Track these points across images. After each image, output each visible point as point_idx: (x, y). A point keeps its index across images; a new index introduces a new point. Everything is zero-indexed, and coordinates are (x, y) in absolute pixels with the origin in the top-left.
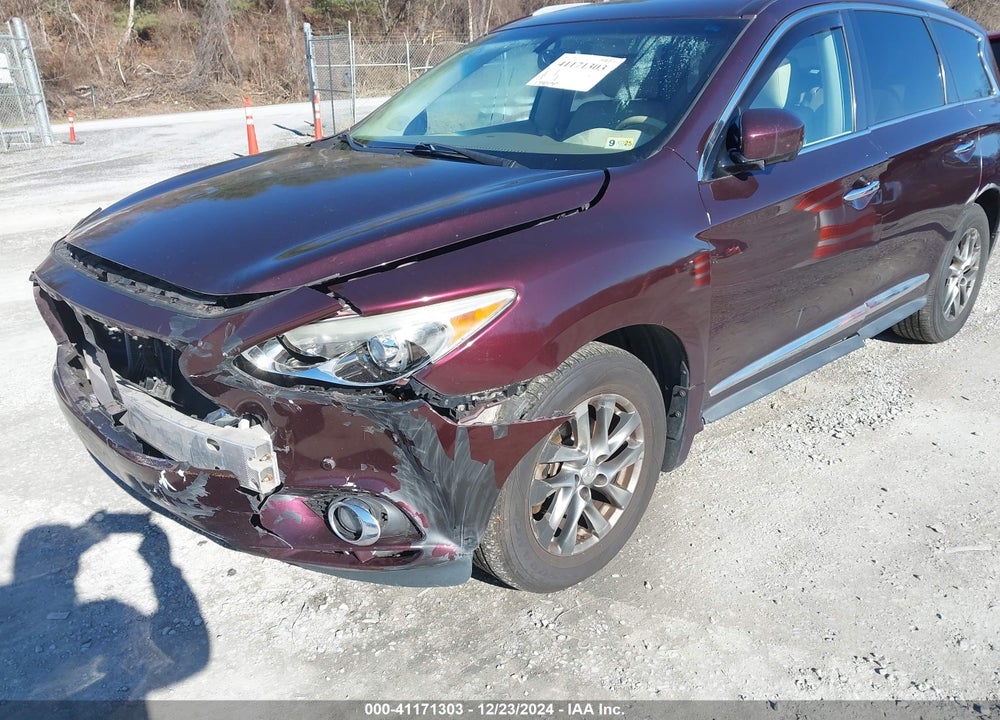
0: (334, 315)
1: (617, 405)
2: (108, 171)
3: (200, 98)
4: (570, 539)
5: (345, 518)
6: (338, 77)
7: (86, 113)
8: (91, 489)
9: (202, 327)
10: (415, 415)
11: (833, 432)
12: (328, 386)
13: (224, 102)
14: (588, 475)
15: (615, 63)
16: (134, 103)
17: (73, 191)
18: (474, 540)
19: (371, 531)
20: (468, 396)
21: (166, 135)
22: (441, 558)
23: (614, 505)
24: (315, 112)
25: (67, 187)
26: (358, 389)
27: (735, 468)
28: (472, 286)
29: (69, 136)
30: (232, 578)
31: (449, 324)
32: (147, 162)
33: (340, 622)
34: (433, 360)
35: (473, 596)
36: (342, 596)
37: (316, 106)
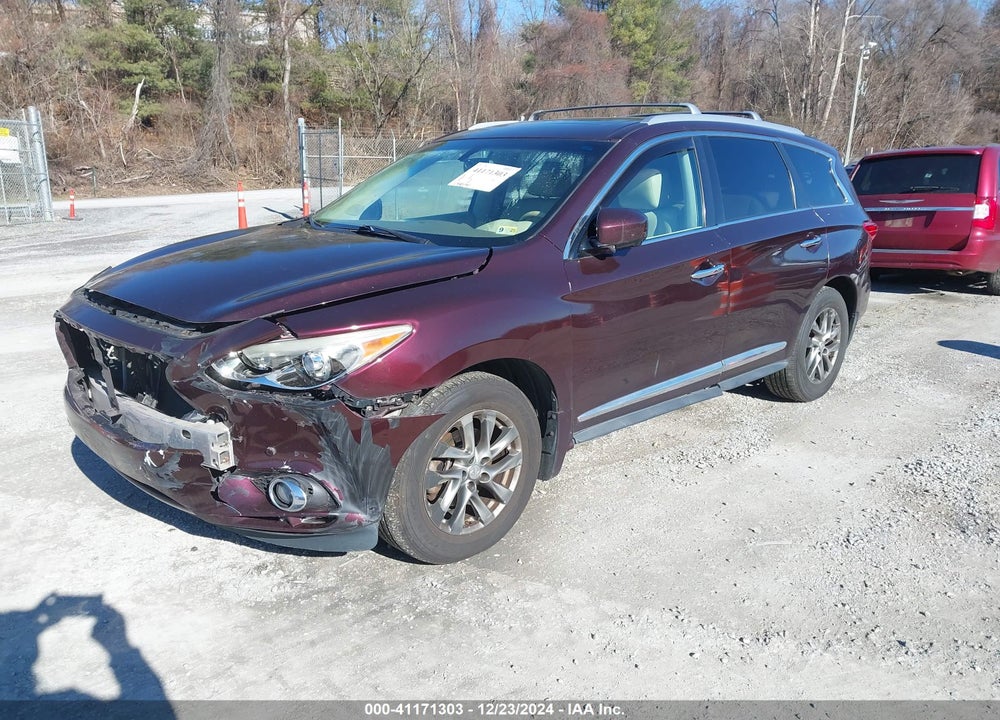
0: (278, 338)
1: (497, 419)
2: (105, 245)
3: (196, 181)
4: (459, 520)
5: (281, 491)
6: (328, 166)
7: (86, 192)
8: (82, 492)
9: (184, 346)
10: (333, 410)
11: (697, 464)
12: (272, 390)
13: (220, 186)
14: (475, 471)
15: (513, 171)
16: (133, 185)
17: (71, 262)
18: (377, 509)
19: (300, 503)
20: (374, 400)
21: (161, 214)
22: (352, 523)
23: (499, 500)
24: (304, 197)
25: (65, 258)
26: (294, 392)
27: (610, 486)
28: (385, 320)
29: (69, 212)
30: (195, 553)
31: (361, 347)
32: (142, 238)
33: (275, 582)
34: (348, 372)
35: (383, 568)
36: (280, 565)
37: (306, 192)
